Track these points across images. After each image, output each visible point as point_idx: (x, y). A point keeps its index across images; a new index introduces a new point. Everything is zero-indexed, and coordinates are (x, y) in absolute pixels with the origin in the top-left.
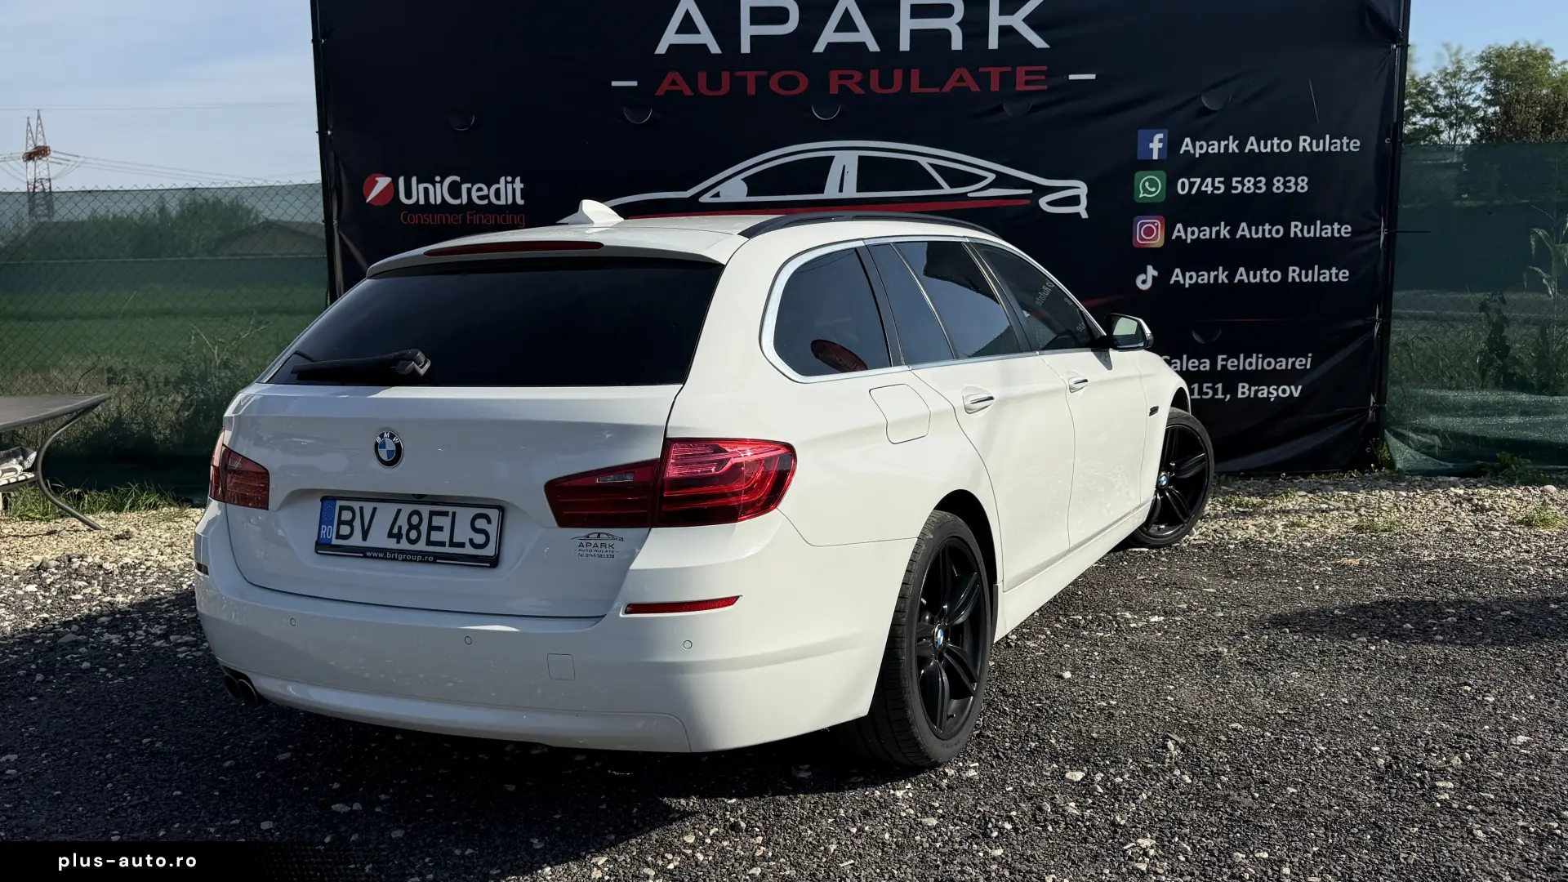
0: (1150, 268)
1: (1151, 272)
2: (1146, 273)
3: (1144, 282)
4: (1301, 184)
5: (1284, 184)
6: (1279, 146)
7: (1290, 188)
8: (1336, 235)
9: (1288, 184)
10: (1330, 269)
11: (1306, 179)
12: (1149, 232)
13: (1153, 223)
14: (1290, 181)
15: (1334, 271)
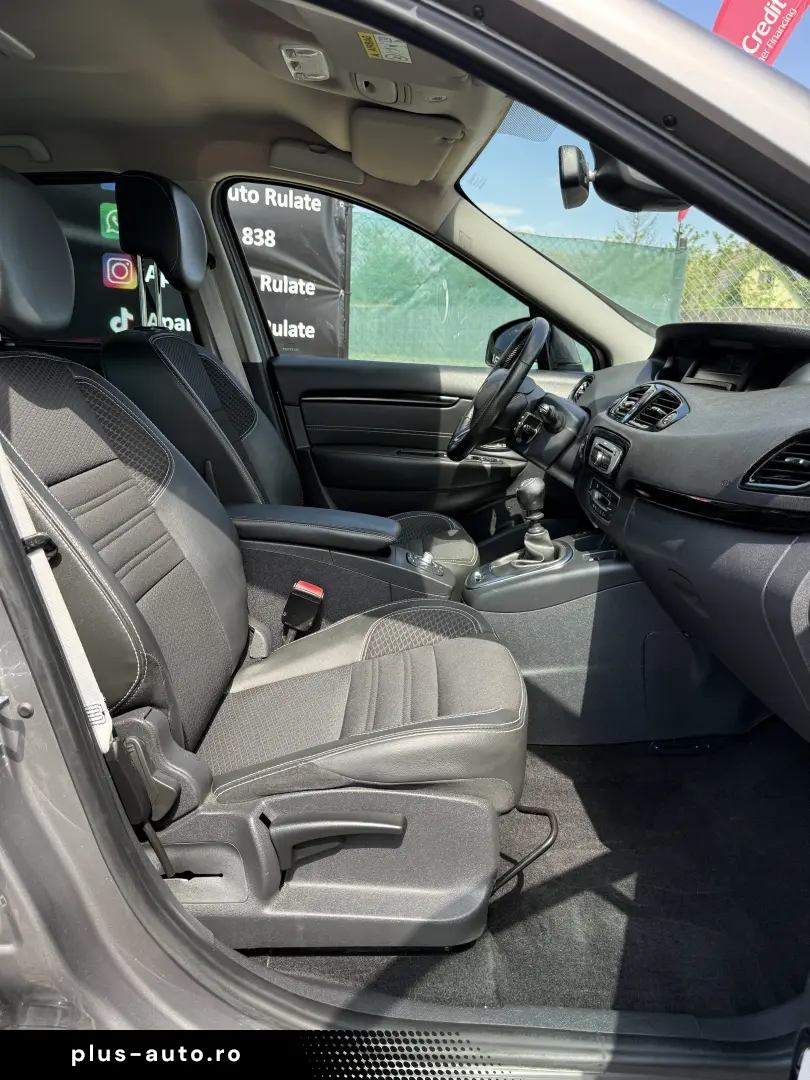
0: (124, 311)
1: (126, 315)
2: (118, 314)
3: (119, 325)
4: (269, 238)
5: (254, 235)
6: (246, 195)
7: (258, 240)
8: (302, 292)
9: (257, 237)
10: (297, 325)
11: (273, 233)
12: (120, 271)
13: (124, 262)
14: (258, 234)
15: (301, 326)
